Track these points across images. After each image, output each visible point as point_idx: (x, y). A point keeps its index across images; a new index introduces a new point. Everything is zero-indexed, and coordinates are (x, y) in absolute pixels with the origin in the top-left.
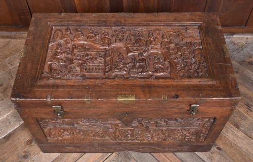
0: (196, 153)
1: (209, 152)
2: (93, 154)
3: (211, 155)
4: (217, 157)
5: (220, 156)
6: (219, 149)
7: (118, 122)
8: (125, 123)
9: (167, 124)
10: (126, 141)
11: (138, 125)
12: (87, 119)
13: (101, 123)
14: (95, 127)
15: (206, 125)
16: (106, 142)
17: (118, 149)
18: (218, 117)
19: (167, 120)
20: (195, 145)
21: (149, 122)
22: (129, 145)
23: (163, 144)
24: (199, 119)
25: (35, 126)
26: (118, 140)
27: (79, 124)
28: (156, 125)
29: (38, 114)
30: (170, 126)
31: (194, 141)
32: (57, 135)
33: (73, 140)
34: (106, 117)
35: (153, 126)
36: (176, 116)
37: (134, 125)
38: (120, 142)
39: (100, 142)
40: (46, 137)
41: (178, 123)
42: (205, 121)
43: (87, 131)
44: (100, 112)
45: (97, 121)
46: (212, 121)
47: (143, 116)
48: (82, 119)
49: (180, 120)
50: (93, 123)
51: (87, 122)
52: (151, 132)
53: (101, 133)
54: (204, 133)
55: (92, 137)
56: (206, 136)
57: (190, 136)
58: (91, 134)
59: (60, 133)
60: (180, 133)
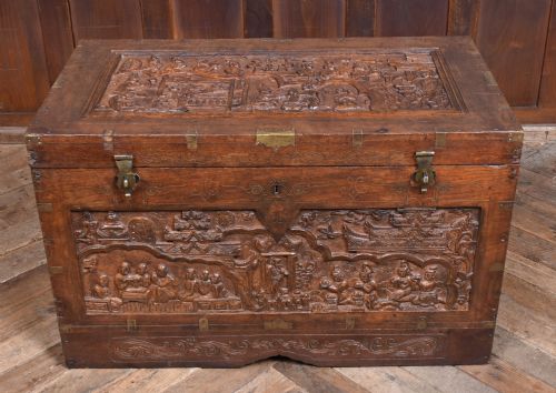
7: (258, 226)
8: (275, 230)
9: (371, 235)
10: (277, 309)
11: (304, 241)
12: (188, 213)
13: (219, 231)
14: (203, 246)
15: (462, 241)
16: (227, 312)
17: (258, 346)
18: (485, 206)
19: (369, 220)
20: (449, 332)
21: (330, 229)
22: (283, 325)
23: (369, 323)
24: (443, 215)
25: (64, 240)
26: (257, 307)
27: (167, 232)
28: (346, 240)
29: (78, 193)
30: (378, 244)
31: (444, 310)
32: (112, 285)
33: (147, 309)
34: (230, 203)
35: (339, 247)
36: (388, 200)
37: (295, 241)
38: (263, 313)
39: (213, 312)
40: (83, 295)
41: (396, 232)
42: (459, 224)
43: (185, 268)
44: (217, 183)
45: (209, 221)
46: (475, 222)
47: (314, 200)
48: (176, 217)
49: (399, 218)
50: (199, 228)
51: (187, 224)
52: (338, 272)
53: (217, 275)
54: (463, 277)
55: (195, 291)
56: (469, 287)
57: (431, 288)
58: (192, 279)
59: (119, 276)
60: (407, 274)
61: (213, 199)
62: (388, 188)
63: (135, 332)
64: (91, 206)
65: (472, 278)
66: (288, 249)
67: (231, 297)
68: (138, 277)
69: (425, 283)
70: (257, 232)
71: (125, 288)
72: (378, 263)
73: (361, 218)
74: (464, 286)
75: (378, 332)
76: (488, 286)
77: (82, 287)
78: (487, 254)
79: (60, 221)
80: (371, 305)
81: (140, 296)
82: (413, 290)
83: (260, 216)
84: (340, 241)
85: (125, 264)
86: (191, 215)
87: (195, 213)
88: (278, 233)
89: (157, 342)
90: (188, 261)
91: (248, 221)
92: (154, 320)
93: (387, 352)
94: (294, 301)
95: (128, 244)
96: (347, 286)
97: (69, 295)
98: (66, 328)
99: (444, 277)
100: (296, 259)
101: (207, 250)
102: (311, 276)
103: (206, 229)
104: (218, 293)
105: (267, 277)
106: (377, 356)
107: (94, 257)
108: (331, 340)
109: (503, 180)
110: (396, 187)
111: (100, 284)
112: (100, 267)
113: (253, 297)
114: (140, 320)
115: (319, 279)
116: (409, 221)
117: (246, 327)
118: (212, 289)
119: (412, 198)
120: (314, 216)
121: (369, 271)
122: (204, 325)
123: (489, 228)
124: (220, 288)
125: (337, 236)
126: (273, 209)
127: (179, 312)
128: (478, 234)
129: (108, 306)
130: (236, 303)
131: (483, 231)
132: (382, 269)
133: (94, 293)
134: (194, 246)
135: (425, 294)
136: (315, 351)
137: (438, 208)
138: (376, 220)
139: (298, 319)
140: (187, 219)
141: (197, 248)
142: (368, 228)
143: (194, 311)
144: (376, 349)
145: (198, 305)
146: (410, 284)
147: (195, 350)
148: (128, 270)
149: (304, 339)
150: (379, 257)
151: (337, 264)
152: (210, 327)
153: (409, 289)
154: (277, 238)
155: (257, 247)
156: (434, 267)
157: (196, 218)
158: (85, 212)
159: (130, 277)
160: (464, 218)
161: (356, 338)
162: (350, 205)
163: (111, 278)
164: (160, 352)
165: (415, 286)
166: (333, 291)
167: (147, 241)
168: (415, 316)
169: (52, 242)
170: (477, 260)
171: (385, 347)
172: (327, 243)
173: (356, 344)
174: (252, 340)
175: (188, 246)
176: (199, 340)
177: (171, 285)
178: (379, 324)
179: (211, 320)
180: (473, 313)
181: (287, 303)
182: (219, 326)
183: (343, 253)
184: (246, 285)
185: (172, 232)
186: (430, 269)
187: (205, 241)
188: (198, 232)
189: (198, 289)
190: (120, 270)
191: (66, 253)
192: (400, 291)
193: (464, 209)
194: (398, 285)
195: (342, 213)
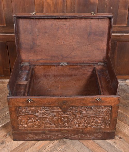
0: (106, 140)
1: (114, 140)
2: (44, 141)
3: (115, 141)
4: (119, 142)
5: (120, 141)
6: (120, 138)
7: (60, 110)
8: (64, 111)
9: (86, 112)
10: (64, 127)
11: (71, 113)
12: (43, 107)
13: (51, 111)
14: (47, 114)
15: (107, 113)
16: (52, 129)
17: (59, 136)
18: (113, 106)
19: (86, 108)
20: (105, 132)
21: (77, 110)
22: (66, 131)
23: (86, 131)
24: (103, 108)
25: (14, 113)
26: (59, 127)
27: (38, 111)
28: (81, 113)
29: (18, 103)
30: (88, 114)
31: (103, 128)
32: (25, 123)
33: (33, 128)
34: (54, 105)
35: (79, 114)
36: (90, 104)
37: (68, 113)
38: (61, 128)
39: (49, 129)
40: (18, 125)
41: (92, 111)
42: (107, 109)
43: (42, 119)
44: (51, 101)
45: (48, 109)
46: (110, 109)
47: (73, 105)
48: (41, 108)
49: (93, 108)
50: (46, 110)
51: (43, 110)
52: (78, 120)
53: (50, 120)
54: (108, 121)
55: (45, 124)
56: (109, 123)
57: (100, 123)
58: (44, 121)
59: (27, 121)
60: (94, 120)
61: (50, 104)
62: (90, 102)
63: (30, 133)
64: (21, 106)
65: (110, 121)
66: (67, 115)
67: (53, 125)
68: (31, 121)
69: (99, 122)
70: (60, 111)
71: (28, 123)
72: (88, 118)
73: (84, 108)
74: (108, 123)
75: (88, 132)
76: (113, 123)
77: (18, 123)
78: (113, 116)
79: (14, 109)
80: (86, 127)
81: (32, 125)
82: (96, 123)
83: (60, 108)
84: (79, 113)
85: (28, 118)
86: (44, 108)
87: (45, 107)
88: (65, 111)
89: (35, 135)
90: (43, 118)
91: (58, 109)
92: (35, 130)
93: (90, 137)
94: (68, 126)
95: (29, 114)
96: (81, 123)
97: (15, 125)
98: (14, 132)
99: (103, 120)
100: (69, 117)
101: (48, 115)
102: (72, 121)
103: (48, 111)
104: (50, 124)
105: (62, 121)
106: (88, 138)
107: (21, 117)
108: (77, 134)
109: (117, 100)
110: (92, 102)
111: (22, 123)
112: (22, 119)
113: (58, 125)
114: (31, 130)
115: (74, 121)
116: (95, 109)
117: (57, 132)
118: (49, 123)
119: (96, 104)
120: (73, 108)
121: (86, 119)
122: (47, 131)
123: (114, 110)
124: (51, 123)
125: (78, 112)
126: (63, 107)
127: (41, 129)
128: (111, 111)
129: (24, 127)
130: (54, 127)
131: (112, 111)
132: (89, 119)
133: (21, 124)
134: (45, 114)
135: (99, 124)
136: (73, 137)
137: (102, 106)
138: (88, 109)
139: (69, 130)
140: (43, 109)
141: (46, 115)
142: (86, 110)
143: (44, 128)
144: (87, 136)
145: (46, 127)
146: (95, 122)
147: (45, 137)
148: (29, 119)
149: (70, 134)
150: (88, 116)
151: (78, 118)
152: (48, 132)
153: (95, 123)
154: (64, 112)
155: (60, 114)
156: (101, 118)
157: (45, 108)
158: (20, 107)
159: (29, 121)
160: (108, 108)
161: (83, 134)
162: (81, 105)
163: (25, 121)
164: (36, 137)
165: (97, 122)
166: (77, 124)
167: (34, 113)
168: (97, 129)
169: (11, 114)
170: (111, 117)
171: (89, 136)
172: (76, 113)
173: (83, 135)
174: (58, 134)
175: (43, 114)
176: (45, 135)
177: (39, 123)
178: (88, 131)
179: (48, 130)
180: (110, 128)
181: (66, 126)
182: (50, 132)
183: (80, 116)
184: (57, 122)
185: (40, 111)
186: (100, 119)
187: (47, 113)
188: (46, 111)
189: (46, 123)
190: (27, 119)
191: (15, 116)
192: (93, 124)
193: (108, 106)
194: (93, 122)
195: (80, 107)
